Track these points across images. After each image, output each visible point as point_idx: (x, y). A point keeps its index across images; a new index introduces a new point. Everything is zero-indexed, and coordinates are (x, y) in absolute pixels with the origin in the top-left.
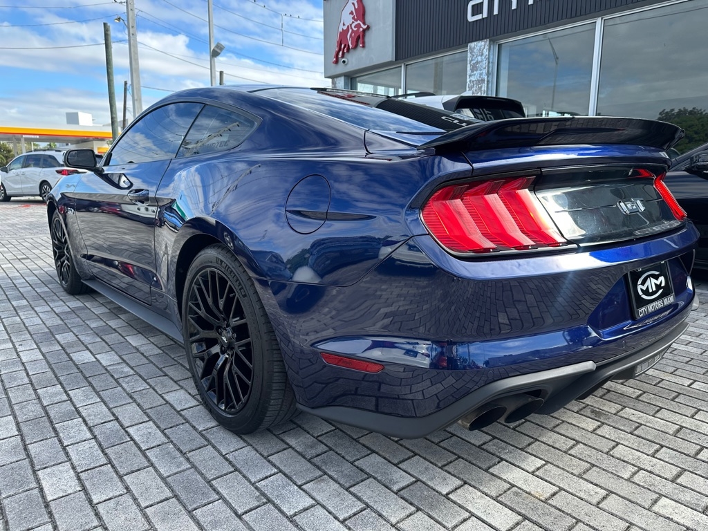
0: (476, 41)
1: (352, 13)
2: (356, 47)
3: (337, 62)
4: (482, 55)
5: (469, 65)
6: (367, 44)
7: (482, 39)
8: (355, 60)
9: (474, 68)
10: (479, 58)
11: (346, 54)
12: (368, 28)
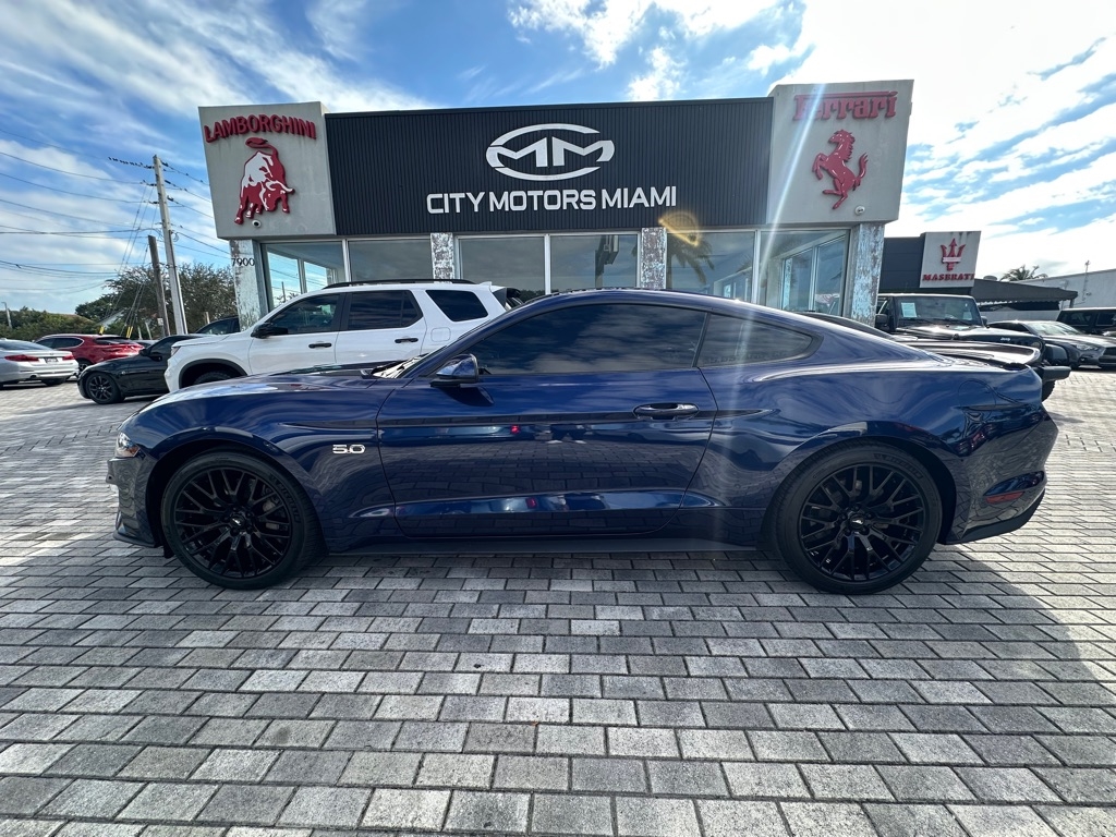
0: (439, 232)
1: (263, 169)
2: (274, 210)
3: (241, 222)
4: (447, 246)
5: (433, 254)
6: (291, 209)
7: (445, 232)
8: (272, 225)
9: (439, 256)
10: (445, 249)
11: (256, 216)
12: (293, 192)
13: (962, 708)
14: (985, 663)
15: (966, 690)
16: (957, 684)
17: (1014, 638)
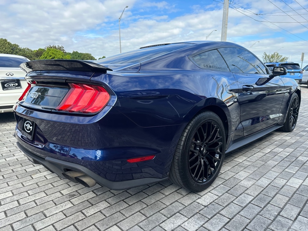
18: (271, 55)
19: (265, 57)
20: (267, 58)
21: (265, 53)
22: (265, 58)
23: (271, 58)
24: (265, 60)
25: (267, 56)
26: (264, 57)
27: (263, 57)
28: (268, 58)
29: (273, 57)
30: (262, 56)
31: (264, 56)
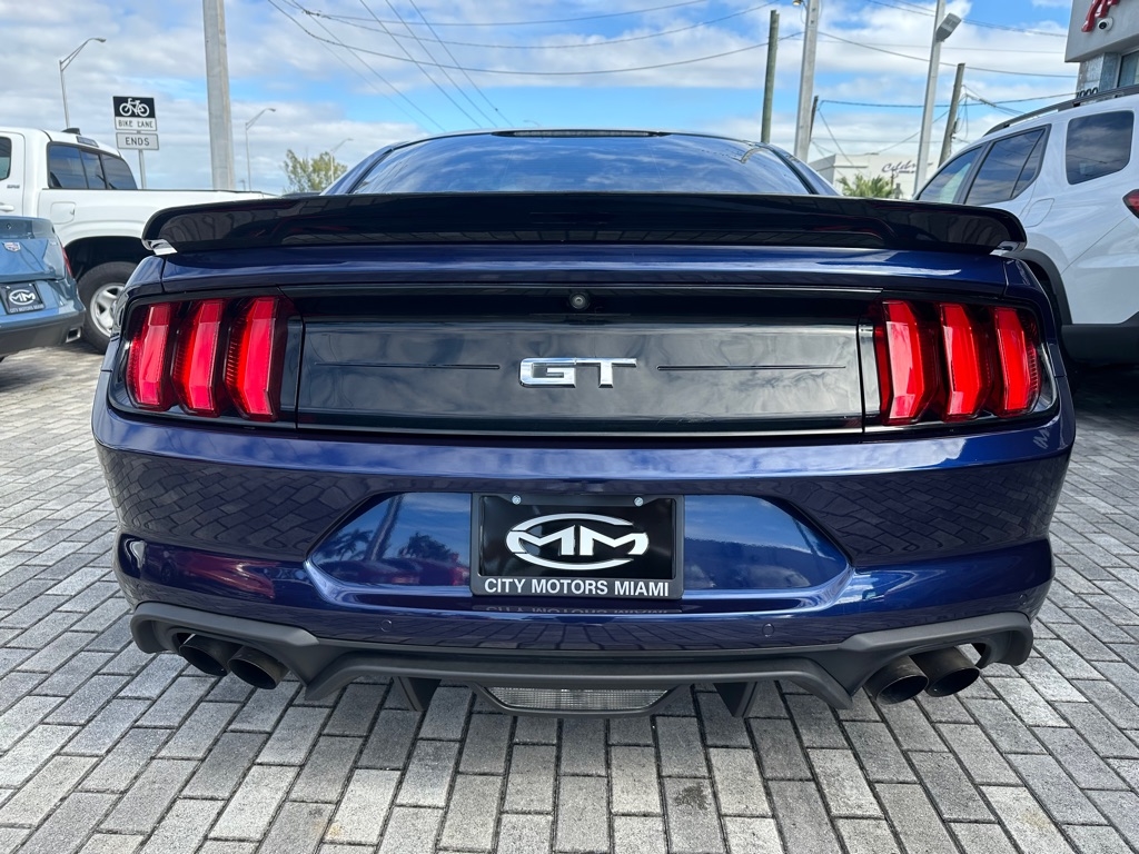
3: (1090, 28)
13: (61, 577)
14: (76, 617)
15: (69, 588)
16: (80, 588)
17: (73, 662)
18: (311, 162)
19: (294, 167)
20: (299, 170)
21: (290, 151)
22: (294, 172)
23: (314, 171)
24: (293, 176)
25: (298, 166)
26: (290, 168)
27: (287, 165)
28: (305, 171)
29: (320, 170)
30: (283, 165)
31: (291, 164)
